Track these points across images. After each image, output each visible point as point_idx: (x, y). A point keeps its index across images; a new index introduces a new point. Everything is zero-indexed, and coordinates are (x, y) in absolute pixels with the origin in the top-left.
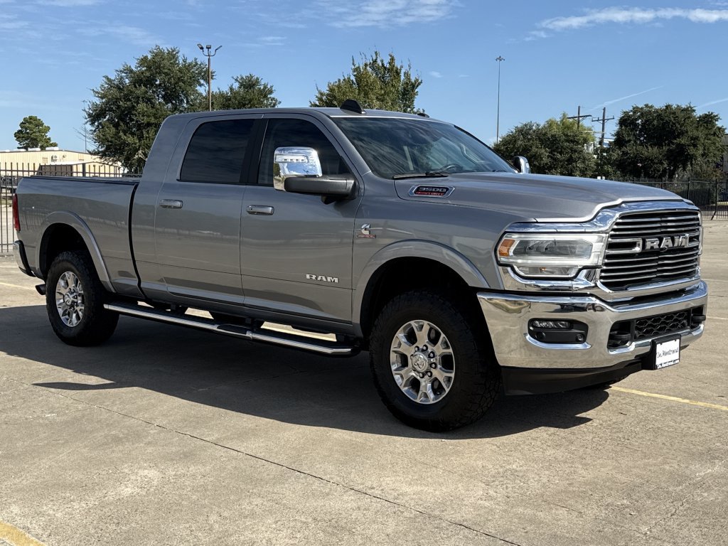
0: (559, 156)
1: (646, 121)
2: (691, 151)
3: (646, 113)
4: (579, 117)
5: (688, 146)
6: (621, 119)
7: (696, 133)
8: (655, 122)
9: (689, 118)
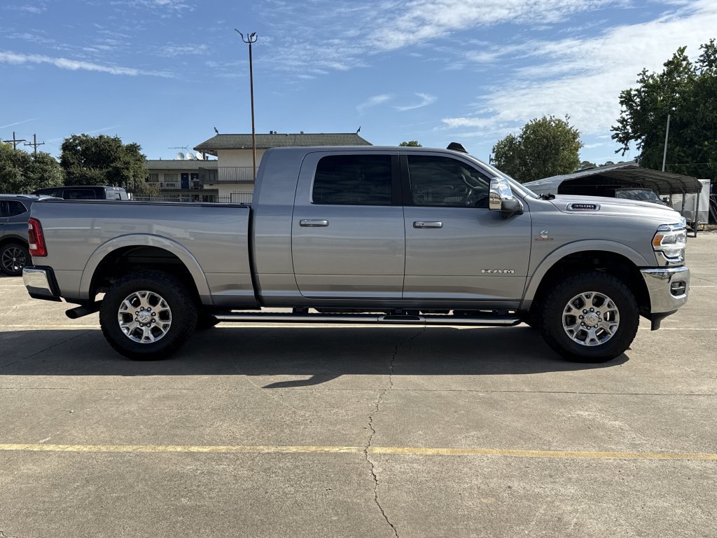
0: (32, 175)
1: (86, 148)
2: (125, 173)
3: (84, 141)
4: (14, 141)
5: (123, 169)
6: (63, 145)
7: (127, 159)
8: (93, 149)
9: (119, 146)
